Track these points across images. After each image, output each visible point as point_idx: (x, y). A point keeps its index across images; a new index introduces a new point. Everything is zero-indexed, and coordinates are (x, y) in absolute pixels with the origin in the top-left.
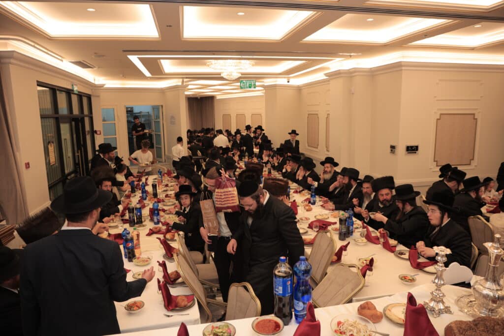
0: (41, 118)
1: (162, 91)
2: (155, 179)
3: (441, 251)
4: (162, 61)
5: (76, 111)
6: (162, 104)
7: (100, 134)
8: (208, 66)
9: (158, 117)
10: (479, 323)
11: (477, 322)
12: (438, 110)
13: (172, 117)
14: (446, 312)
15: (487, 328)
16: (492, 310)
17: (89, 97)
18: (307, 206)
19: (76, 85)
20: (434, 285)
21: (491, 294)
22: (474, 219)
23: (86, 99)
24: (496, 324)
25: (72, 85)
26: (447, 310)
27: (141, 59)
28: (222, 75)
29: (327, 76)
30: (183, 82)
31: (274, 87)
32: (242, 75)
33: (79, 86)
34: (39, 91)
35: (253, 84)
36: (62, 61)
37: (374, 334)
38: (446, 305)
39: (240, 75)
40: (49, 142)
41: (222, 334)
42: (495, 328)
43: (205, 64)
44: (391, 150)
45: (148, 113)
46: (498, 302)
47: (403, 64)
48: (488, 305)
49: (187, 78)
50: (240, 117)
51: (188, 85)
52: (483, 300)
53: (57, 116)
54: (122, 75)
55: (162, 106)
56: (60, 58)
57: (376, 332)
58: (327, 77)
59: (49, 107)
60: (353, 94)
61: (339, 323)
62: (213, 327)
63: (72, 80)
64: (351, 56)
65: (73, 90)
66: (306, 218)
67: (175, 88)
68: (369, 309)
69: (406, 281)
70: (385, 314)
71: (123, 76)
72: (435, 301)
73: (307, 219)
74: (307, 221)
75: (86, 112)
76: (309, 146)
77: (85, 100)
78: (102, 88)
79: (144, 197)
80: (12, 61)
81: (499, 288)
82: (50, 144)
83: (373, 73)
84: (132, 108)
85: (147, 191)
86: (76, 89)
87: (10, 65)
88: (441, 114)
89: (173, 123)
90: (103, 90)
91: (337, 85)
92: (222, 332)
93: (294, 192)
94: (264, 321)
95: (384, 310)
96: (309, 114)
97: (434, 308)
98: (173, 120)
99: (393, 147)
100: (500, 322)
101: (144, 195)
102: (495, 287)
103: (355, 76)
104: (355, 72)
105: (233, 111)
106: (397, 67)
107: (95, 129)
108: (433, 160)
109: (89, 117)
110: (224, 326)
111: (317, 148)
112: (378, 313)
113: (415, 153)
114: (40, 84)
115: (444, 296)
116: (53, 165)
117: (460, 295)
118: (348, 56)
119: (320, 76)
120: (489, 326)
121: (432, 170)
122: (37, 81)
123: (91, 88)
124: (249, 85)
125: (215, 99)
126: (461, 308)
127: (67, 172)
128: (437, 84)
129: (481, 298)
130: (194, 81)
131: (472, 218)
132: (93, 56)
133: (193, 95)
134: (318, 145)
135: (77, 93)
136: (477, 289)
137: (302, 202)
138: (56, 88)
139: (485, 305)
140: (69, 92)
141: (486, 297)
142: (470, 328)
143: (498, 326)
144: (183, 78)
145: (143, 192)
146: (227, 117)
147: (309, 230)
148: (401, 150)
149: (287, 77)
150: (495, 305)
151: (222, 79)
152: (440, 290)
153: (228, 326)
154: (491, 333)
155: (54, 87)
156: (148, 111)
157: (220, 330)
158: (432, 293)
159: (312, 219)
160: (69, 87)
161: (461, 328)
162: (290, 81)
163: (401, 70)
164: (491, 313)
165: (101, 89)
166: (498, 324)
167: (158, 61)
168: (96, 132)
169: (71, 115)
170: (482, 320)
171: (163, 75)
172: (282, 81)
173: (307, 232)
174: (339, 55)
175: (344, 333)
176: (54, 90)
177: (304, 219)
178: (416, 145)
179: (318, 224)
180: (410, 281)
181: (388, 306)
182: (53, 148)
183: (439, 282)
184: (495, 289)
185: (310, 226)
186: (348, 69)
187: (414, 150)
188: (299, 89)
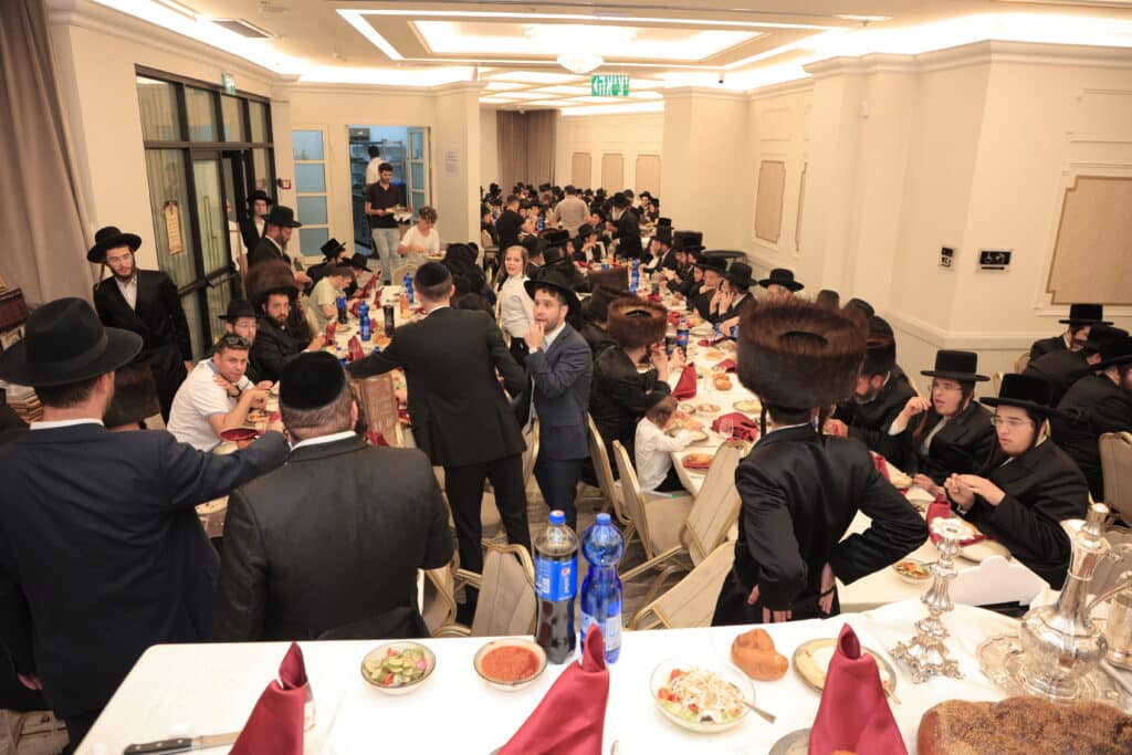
0: (146, 148)
1: (430, 95)
2: (398, 294)
3: (949, 530)
4: (420, 24)
5: (233, 135)
6: (427, 125)
7: (290, 188)
8: (528, 37)
9: (420, 154)
10: (1008, 713)
11: (1005, 710)
12: (1073, 165)
13: (451, 157)
14: (945, 673)
15: (1023, 729)
16: (1060, 682)
17: (266, 105)
18: (722, 377)
19: (231, 76)
20: (925, 606)
21: (1060, 643)
22: (1114, 440)
23: (258, 107)
24: (1050, 718)
25: (223, 76)
26: (950, 669)
27: (370, 19)
28: (560, 61)
29: (808, 71)
30: (475, 74)
31: (686, 92)
32: (606, 61)
33: (236, 76)
34: (140, 88)
35: (622, 84)
36: (194, 19)
37: (747, 709)
38: (949, 657)
39: (601, 63)
40: (167, 204)
41: (401, 670)
42: (1047, 728)
43: (521, 34)
44: (943, 259)
45: (401, 143)
46: (1074, 665)
47: (993, 46)
48: (1050, 666)
49: (483, 65)
50: (613, 161)
51: (487, 82)
52: (1039, 655)
53: (185, 144)
54: (335, 55)
55: (429, 129)
56: (191, 13)
57: (752, 708)
58: (810, 75)
59: (166, 124)
60: (866, 117)
61: (676, 674)
62: (390, 652)
63: (218, 63)
64: (865, 23)
65: (224, 88)
66: (712, 407)
67: (458, 87)
68: (756, 646)
69: (907, 575)
70: (795, 663)
71: (339, 57)
72: (921, 644)
73: (714, 409)
74: (713, 414)
75: (258, 135)
76: (757, 236)
77: (256, 112)
78: (294, 84)
79: (366, 333)
80: (74, 18)
81: (1083, 631)
82: (168, 209)
83: (919, 68)
84: (367, 131)
85: (374, 320)
86: (230, 84)
87: (71, 27)
88: (1079, 178)
89: (450, 169)
90: (296, 86)
91: (830, 96)
92: (401, 666)
93: (701, 344)
94: (506, 650)
95: (797, 654)
96: (763, 162)
97: (918, 661)
98: (453, 163)
99: (947, 252)
100: (1063, 715)
101: (366, 328)
102: (1072, 628)
103: (877, 72)
104: (876, 63)
105: (597, 146)
106: (979, 53)
107: (278, 177)
108: (1045, 288)
109: (265, 148)
110: (414, 651)
111: (775, 242)
112: (777, 657)
113: (1002, 268)
114: (142, 71)
115: (945, 634)
116: (178, 253)
117: (995, 634)
118: (859, 21)
119: (791, 71)
120: (1032, 723)
121: (1039, 313)
122: (136, 65)
123: (270, 82)
124: (613, 86)
125: (558, 117)
126: (987, 667)
127: (208, 269)
128: (1079, 99)
129: (1035, 650)
130: (496, 72)
131: (1110, 438)
132: (260, 10)
133: (507, 104)
134: (778, 236)
135: (234, 93)
136: (1030, 627)
137: (713, 368)
138: (184, 82)
139: (1043, 667)
140: (215, 92)
141: (1047, 648)
142: (983, 723)
143: (1055, 726)
144: (476, 65)
145: (362, 324)
146: (581, 159)
147: (712, 434)
148: (967, 258)
149: (719, 71)
150: (1066, 670)
151: (559, 69)
152: (938, 622)
153: (422, 655)
154: (1029, 741)
155: (180, 81)
156: (398, 139)
157: (399, 662)
158: (919, 625)
159: (727, 409)
160: (216, 80)
161: (958, 720)
162: (725, 80)
163: (990, 62)
164: (1058, 686)
165: (292, 87)
166: (1059, 720)
167: (410, 23)
168: (280, 182)
169: (220, 144)
170: (1017, 708)
171: (426, 56)
172: (705, 79)
173: (706, 439)
174: (842, 20)
175: (679, 700)
176: (178, 86)
177: (706, 408)
178: (1006, 249)
179: (732, 423)
180: (915, 575)
181: (809, 643)
182: (175, 215)
183: (937, 603)
184: (1073, 633)
185: (716, 427)
186: (857, 55)
187: (999, 262)
188: (746, 101)
